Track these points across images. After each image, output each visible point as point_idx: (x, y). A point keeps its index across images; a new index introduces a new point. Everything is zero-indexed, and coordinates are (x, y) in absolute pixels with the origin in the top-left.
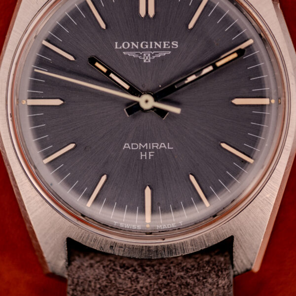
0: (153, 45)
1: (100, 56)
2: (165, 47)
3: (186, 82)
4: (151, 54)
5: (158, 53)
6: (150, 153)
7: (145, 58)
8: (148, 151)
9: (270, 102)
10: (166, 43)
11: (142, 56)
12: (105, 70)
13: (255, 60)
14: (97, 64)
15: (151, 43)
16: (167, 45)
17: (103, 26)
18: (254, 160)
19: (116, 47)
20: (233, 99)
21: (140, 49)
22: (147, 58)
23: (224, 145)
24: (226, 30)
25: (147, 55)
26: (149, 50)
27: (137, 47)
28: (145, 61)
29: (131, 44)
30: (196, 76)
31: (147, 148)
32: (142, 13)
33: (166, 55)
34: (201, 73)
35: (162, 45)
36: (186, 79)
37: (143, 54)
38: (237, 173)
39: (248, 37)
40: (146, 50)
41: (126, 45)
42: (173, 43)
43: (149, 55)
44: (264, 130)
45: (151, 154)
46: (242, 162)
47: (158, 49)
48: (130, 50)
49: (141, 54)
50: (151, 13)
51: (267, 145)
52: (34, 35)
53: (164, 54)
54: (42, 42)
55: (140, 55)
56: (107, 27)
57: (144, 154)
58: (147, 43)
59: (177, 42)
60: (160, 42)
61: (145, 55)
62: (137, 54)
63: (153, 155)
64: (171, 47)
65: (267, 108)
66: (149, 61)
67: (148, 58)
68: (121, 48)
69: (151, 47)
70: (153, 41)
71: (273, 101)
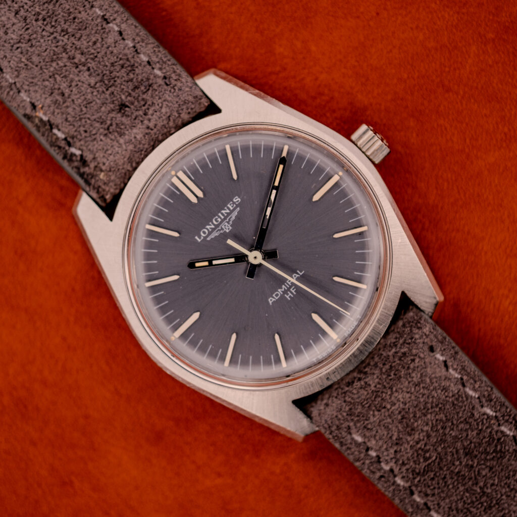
0: (222, 214)
1: (194, 257)
2: (232, 208)
3: (268, 217)
4: (227, 222)
5: (231, 217)
6: (291, 290)
7: (226, 228)
8: (289, 289)
9: (339, 176)
10: (230, 205)
11: (222, 229)
12: (206, 263)
13: (301, 158)
14: (197, 265)
15: (220, 214)
16: (232, 205)
17: (176, 234)
18: (367, 225)
19: (199, 240)
20: (312, 198)
21: (216, 226)
22: (227, 228)
23: (336, 236)
24: (262, 156)
25: (225, 226)
26: (222, 221)
27: (213, 227)
28: (227, 231)
29: (207, 229)
30: (270, 207)
31: (286, 289)
32: (194, 200)
33: (238, 213)
34: (271, 201)
35: (229, 208)
36: (265, 215)
37: (221, 227)
38: (363, 246)
39: (281, 146)
40: (221, 223)
41: (204, 233)
42: (235, 200)
43: (226, 224)
44: (354, 199)
45: (293, 289)
46: (360, 234)
47: (228, 214)
48: (210, 233)
49: (220, 228)
50: (200, 194)
51: (365, 207)
52: (135, 286)
53: (235, 213)
54: (145, 286)
55: (220, 230)
56: (179, 233)
57: (288, 294)
58: (217, 217)
59: (237, 197)
60: (226, 208)
61: (223, 227)
62: (217, 231)
63: (295, 290)
64: (236, 204)
65: (341, 182)
66: (231, 228)
67: (228, 226)
68: (202, 238)
69: (223, 217)
70: (219, 212)
71: (341, 173)
